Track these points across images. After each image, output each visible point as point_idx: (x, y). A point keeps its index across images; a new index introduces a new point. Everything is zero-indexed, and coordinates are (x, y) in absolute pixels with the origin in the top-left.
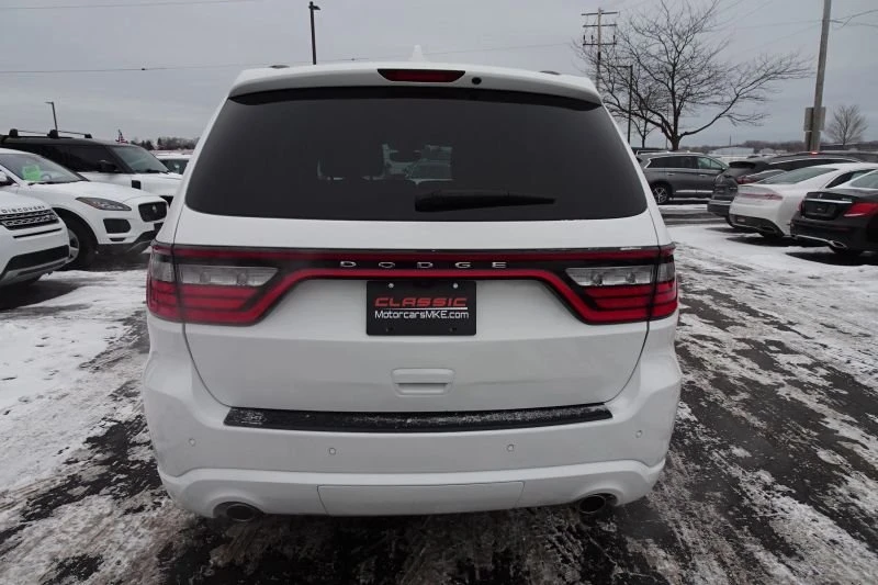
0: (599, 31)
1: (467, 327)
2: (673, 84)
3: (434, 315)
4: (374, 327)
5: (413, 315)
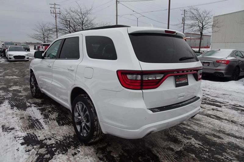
0: (55, 9)
1: (187, 84)
2: (83, 27)
3: (183, 82)
4: (177, 86)
5: (181, 82)
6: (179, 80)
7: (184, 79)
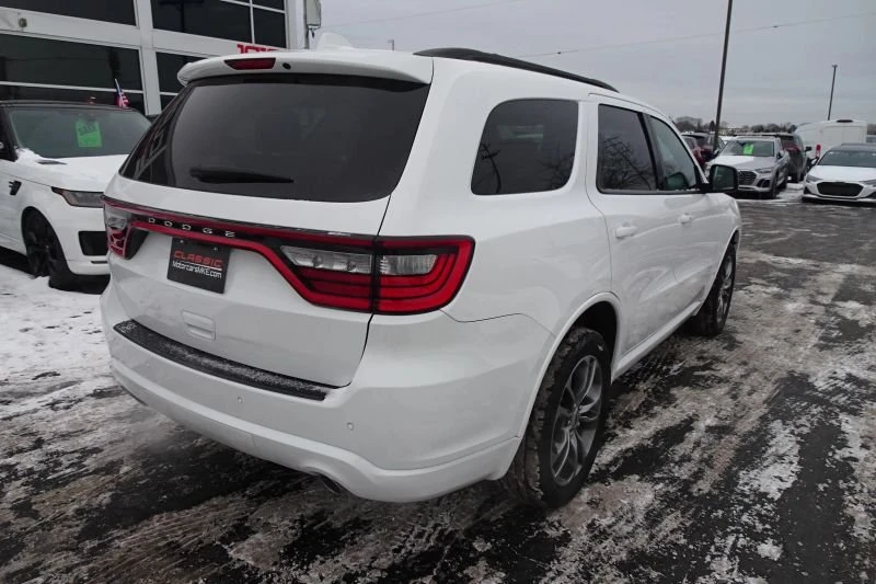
1: (218, 286)
3: (202, 271)
5: (191, 269)
6: (186, 256)
7: (207, 260)
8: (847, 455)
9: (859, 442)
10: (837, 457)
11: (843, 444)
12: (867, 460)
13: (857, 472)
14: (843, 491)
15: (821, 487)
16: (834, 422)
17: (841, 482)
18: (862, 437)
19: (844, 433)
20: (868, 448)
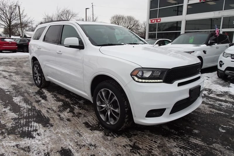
8: (7, 108)
9: (7, 112)
10: (9, 107)
11: (10, 110)
12: (2, 109)
13: (2, 106)
14: (3, 102)
15: (7, 101)
16: (18, 114)
17: (4, 103)
18: (7, 113)
19: (12, 112)
20: (4, 111)
